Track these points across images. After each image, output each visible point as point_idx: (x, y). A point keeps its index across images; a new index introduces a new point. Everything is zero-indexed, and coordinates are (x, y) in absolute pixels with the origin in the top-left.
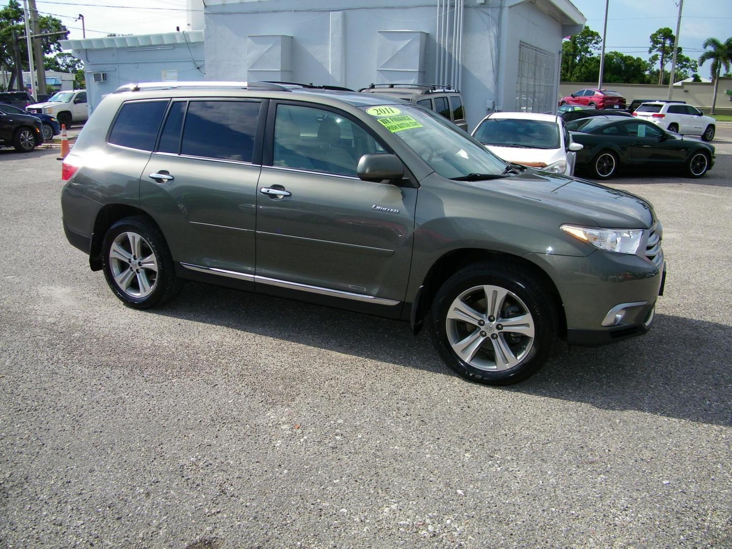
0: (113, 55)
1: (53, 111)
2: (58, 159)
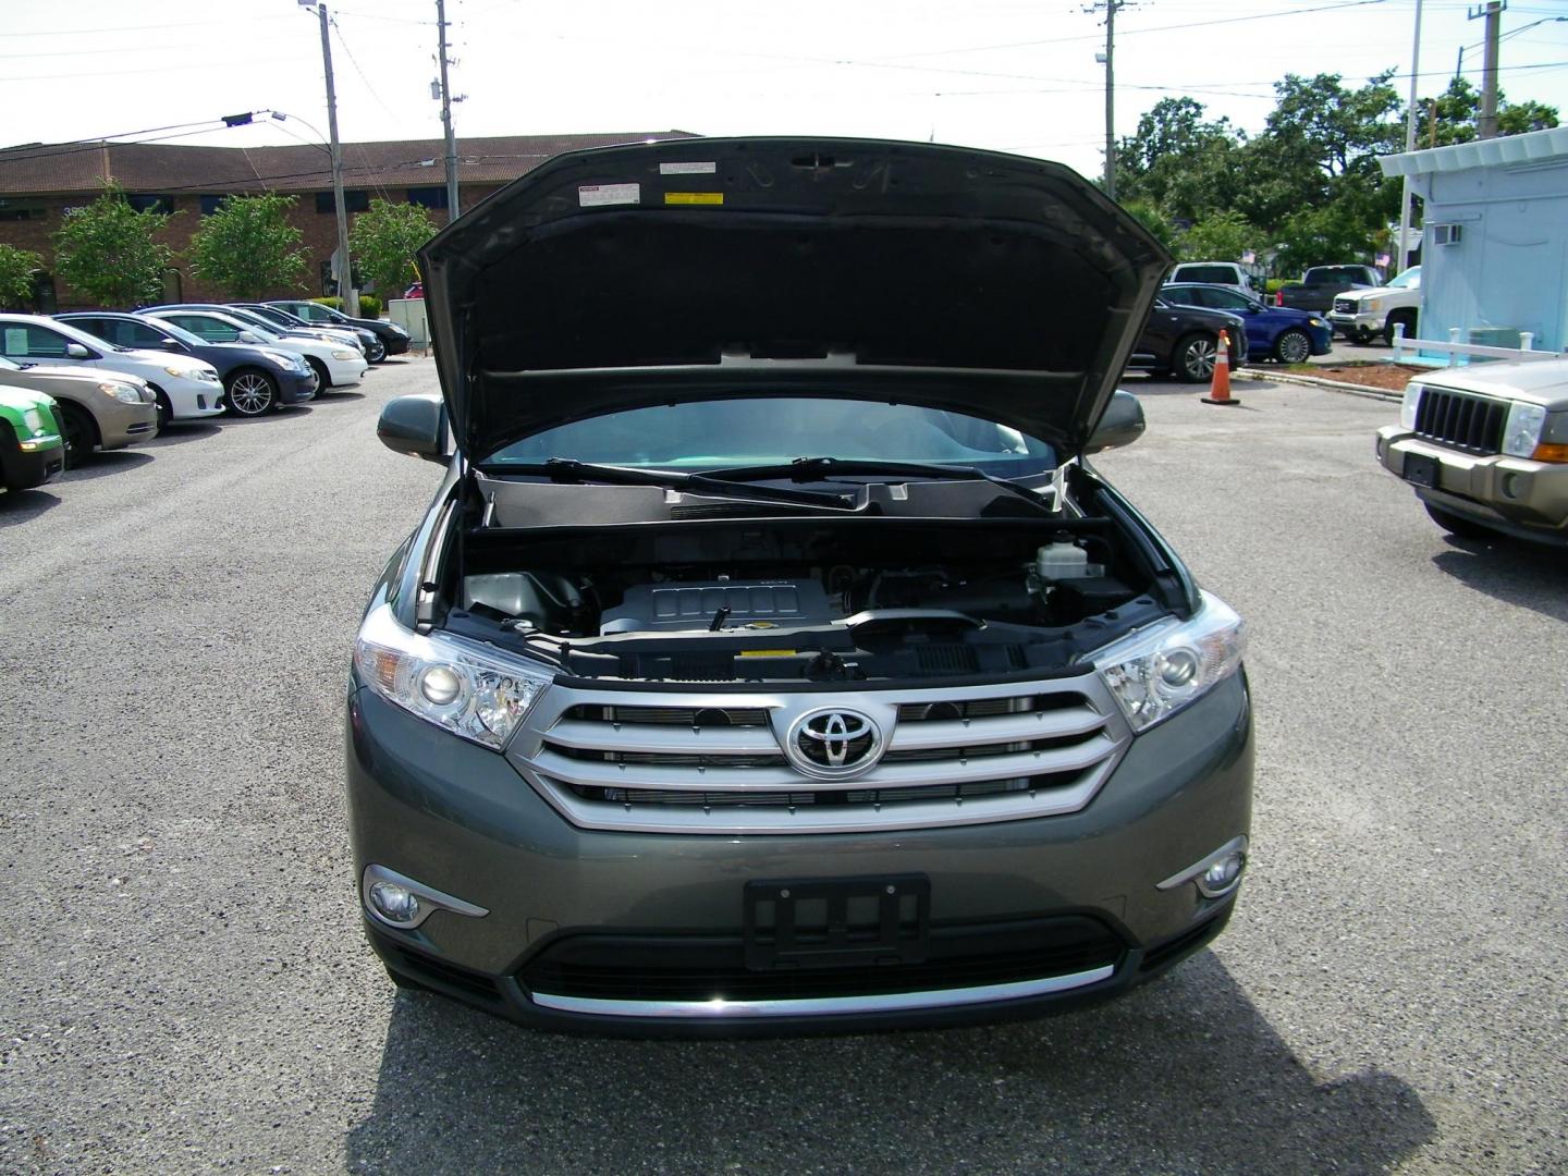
0: (1480, 184)
1: (1381, 305)
2: (1204, 401)
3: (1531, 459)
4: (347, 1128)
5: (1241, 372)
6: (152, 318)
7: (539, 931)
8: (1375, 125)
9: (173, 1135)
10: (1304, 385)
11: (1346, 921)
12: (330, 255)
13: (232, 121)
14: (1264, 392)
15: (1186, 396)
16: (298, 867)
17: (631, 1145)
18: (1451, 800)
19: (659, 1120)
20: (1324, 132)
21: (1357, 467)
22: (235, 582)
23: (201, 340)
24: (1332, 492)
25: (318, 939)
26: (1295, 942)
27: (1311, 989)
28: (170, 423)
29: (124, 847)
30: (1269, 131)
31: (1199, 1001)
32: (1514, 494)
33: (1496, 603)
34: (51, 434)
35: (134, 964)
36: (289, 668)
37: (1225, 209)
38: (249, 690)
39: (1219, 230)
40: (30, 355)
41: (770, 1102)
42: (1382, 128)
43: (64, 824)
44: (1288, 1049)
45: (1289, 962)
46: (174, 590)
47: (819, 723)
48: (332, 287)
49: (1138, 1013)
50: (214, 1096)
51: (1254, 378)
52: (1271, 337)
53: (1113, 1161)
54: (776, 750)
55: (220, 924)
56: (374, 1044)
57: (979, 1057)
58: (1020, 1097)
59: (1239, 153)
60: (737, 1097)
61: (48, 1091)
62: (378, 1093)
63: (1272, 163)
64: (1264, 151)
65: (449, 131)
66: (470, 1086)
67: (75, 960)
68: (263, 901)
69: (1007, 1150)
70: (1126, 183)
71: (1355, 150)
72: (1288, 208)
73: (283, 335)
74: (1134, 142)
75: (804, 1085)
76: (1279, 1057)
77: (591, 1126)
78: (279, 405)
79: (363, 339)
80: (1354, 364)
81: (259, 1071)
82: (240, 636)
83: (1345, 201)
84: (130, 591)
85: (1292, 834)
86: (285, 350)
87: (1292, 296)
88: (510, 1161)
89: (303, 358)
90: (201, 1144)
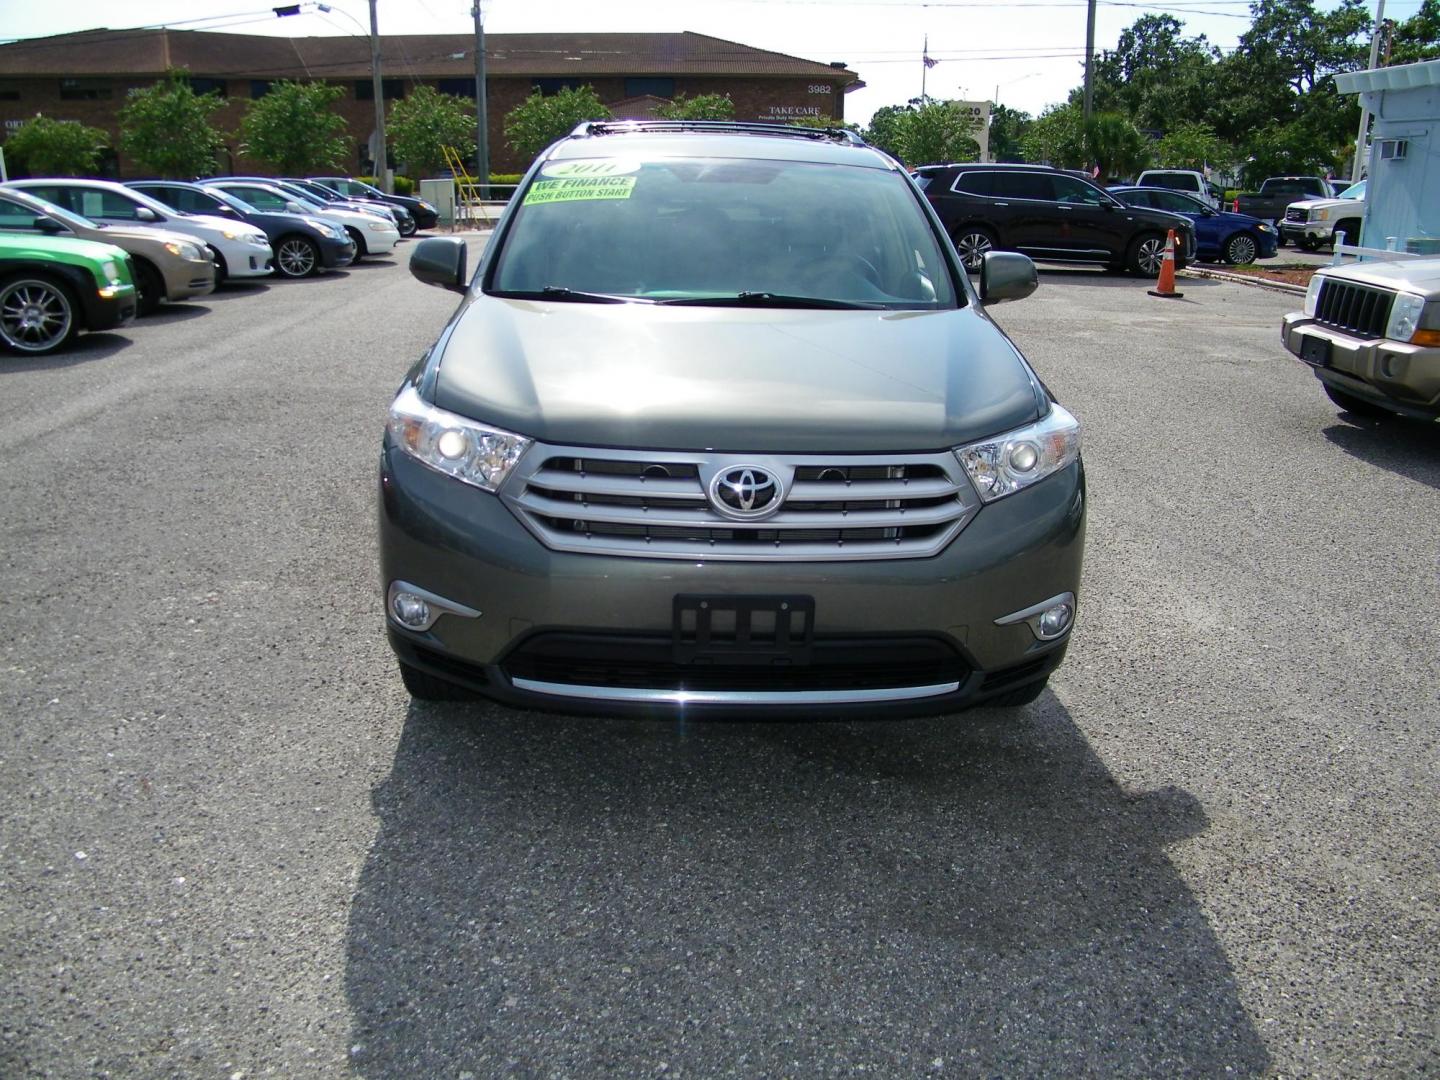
0: (1429, 102)
1: (1329, 214)
2: (1150, 293)
3: (1409, 343)
4: (370, 788)
5: (1189, 270)
6: (209, 188)
7: (521, 628)
8: (1345, 44)
9: (241, 785)
10: (1246, 284)
11: (1176, 691)
12: (367, 138)
13: (282, 12)
14: (1208, 288)
15: (1134, 288)
16: (335, 617)
17: (585, 808)
18: (1286, 611)
19: (608, 794)
20: (1295, 51)
21: (1274, 354)
22: (284, 409)
23: (252, 208)
24: (1249, 373)
25: (350, 666)
26: (1130, 703)
27: (1137, 735)
28: (226, 282)
29: (197, 598)
30: (1241, 49)
31: (1044, 738)
32: (1392, 373)
33: (1368, 467)
34: (124, 283)
35: (207, 677)
36: (329, 475)
37: (1196, 121)
38: (296, 491)
39: (1187, 141)
40: (104, 217)
41: (694, 786)
42: (1350, 49)
43: (149, 581)
44: (1109, 773)
45: (1123, 716)
46: (233, 415)
47: (734, 476)
48: (368, 168)
49: (994, 744)
50: (271, 763)
51: (1201, 276)
52: (1221, 240)
53: (954, 837)
54: (702, 496)
55: (273, 654)
56: (392, 736)
57: (862, 766)
58: (890, 793)
59: (1212, 69)
60: (670, 782)
61: (149, 753)
62: (395, 768)
63: (1243, 80)
64: (1235, 68)
65: (478, 27)
66: (464, 765)
67: (163, 672)
68: (307, 638)
69: (873, 827)
70: (1104, 94)
71: (1323, 69)
72: (1255, 121)
73: (325, 207)
74: (1115, 56)
75: (723, 776)
76: (1100, 778)
77: (556, 795)
78: (321, 270)
79: (397, 214)
80: (1296, 267)
81: (304, 749)
82: (289, 450)
83: (1309, 117)
84: (195, 414)
85: (1147, 628)
86: (327, 220)
87: (1247, 204)
88: (492, 814)
89: (343, 228)
90: (261, 792)
